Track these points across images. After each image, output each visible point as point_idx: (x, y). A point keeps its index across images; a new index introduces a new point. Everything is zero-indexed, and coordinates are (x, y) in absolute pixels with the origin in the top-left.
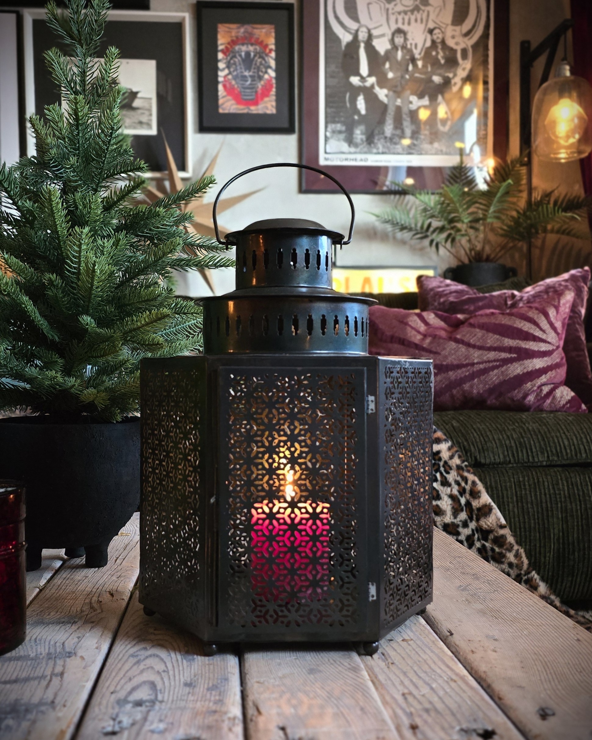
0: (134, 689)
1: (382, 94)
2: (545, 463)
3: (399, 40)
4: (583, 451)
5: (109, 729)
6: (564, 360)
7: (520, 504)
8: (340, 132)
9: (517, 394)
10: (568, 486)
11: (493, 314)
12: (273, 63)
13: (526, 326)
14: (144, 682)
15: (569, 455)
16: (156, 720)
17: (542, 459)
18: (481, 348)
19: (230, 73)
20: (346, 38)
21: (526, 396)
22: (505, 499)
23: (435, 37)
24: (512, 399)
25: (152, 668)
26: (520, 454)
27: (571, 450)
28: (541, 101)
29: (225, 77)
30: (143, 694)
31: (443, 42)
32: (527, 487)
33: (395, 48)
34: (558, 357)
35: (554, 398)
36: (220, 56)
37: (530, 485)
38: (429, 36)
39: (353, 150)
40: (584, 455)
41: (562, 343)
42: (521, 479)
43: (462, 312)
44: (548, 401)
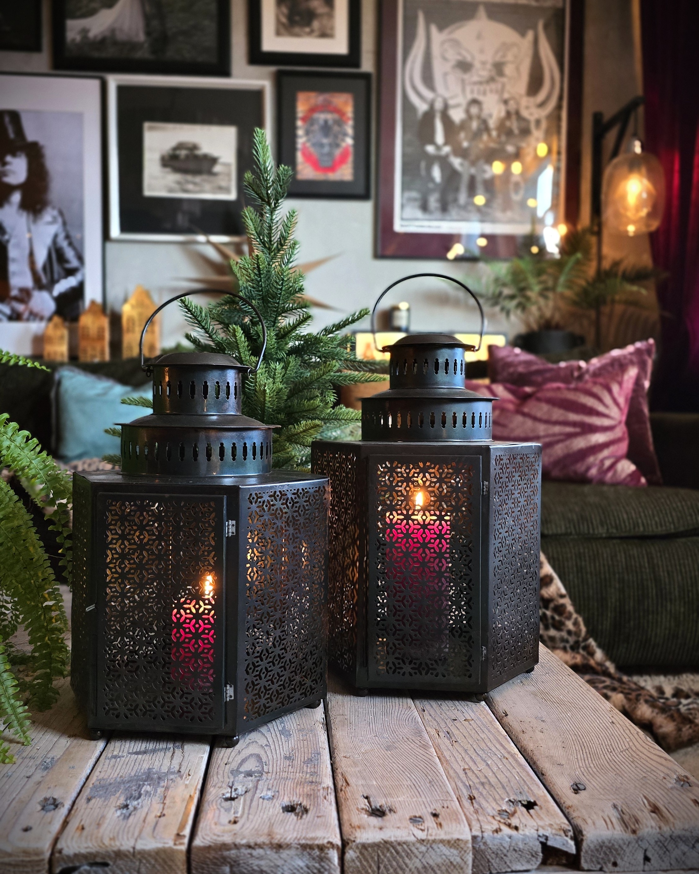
0: (243, 761)
1: (456, 162)
2: (604, 535)
3: (474, 110)
4: (641, 525)
5: (228, 795)
6: (626, 436)
7: (580, 575)
8: (415, 200)
9: (580, 467)
10: (626, 558)
11: (559, 389)
12: (350, 131)
13: (590, 402)
14: (251, 755)
15: (628, 528)
16: (265, 789)
17: (602, 531)
18: (547, 422)
19: (309, 140)
20: (422, 107)
21: (589, 468)
22: (566, 570)
23: (509, 108)
24: (575, 472)
25: (256, 742)
26: (581, 526)
27: (629, 523)
28: (612, 176)
29: (304, 144)
30: (251, 765)
31: (517, 113)
32: (587, 558)
33: (470, 117)
34: (620, 431)
35: (615, 472)
36: (299, 123)
37: (589, 557)
38: (504, 107)
39: (427, 216)
40: (641, 529)
41: (624, 418)
42: (582, 551)
43: (530, 384)
44: (610, 475)
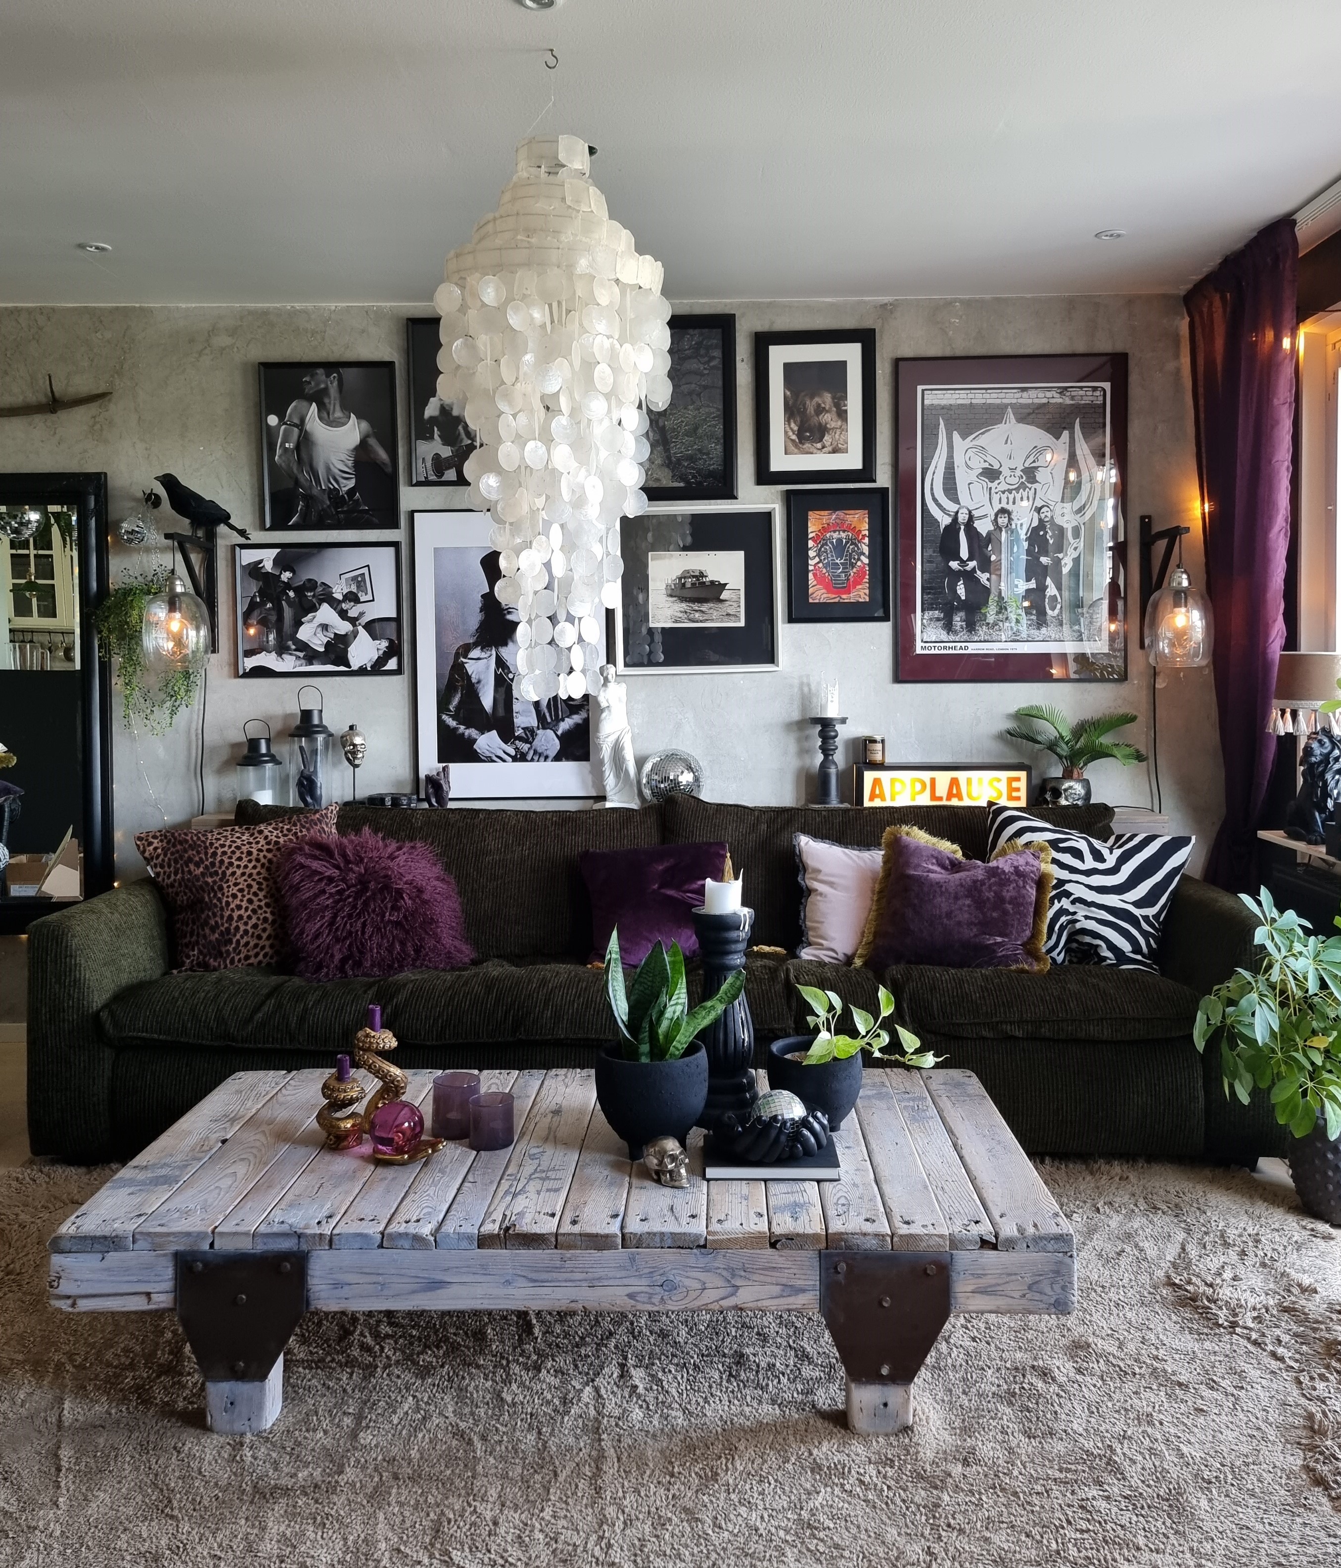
1: (984, 577)
3: (1003, 520)
8: (938, 619)
12: (866, 550)
19: (820, 561)
23: (1043, 516)
29: (815, 565)
31: (1051, 521)
33: (998, 528)
38: (1036, 514)
